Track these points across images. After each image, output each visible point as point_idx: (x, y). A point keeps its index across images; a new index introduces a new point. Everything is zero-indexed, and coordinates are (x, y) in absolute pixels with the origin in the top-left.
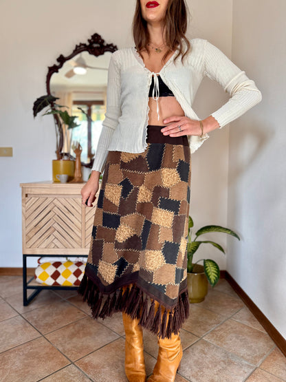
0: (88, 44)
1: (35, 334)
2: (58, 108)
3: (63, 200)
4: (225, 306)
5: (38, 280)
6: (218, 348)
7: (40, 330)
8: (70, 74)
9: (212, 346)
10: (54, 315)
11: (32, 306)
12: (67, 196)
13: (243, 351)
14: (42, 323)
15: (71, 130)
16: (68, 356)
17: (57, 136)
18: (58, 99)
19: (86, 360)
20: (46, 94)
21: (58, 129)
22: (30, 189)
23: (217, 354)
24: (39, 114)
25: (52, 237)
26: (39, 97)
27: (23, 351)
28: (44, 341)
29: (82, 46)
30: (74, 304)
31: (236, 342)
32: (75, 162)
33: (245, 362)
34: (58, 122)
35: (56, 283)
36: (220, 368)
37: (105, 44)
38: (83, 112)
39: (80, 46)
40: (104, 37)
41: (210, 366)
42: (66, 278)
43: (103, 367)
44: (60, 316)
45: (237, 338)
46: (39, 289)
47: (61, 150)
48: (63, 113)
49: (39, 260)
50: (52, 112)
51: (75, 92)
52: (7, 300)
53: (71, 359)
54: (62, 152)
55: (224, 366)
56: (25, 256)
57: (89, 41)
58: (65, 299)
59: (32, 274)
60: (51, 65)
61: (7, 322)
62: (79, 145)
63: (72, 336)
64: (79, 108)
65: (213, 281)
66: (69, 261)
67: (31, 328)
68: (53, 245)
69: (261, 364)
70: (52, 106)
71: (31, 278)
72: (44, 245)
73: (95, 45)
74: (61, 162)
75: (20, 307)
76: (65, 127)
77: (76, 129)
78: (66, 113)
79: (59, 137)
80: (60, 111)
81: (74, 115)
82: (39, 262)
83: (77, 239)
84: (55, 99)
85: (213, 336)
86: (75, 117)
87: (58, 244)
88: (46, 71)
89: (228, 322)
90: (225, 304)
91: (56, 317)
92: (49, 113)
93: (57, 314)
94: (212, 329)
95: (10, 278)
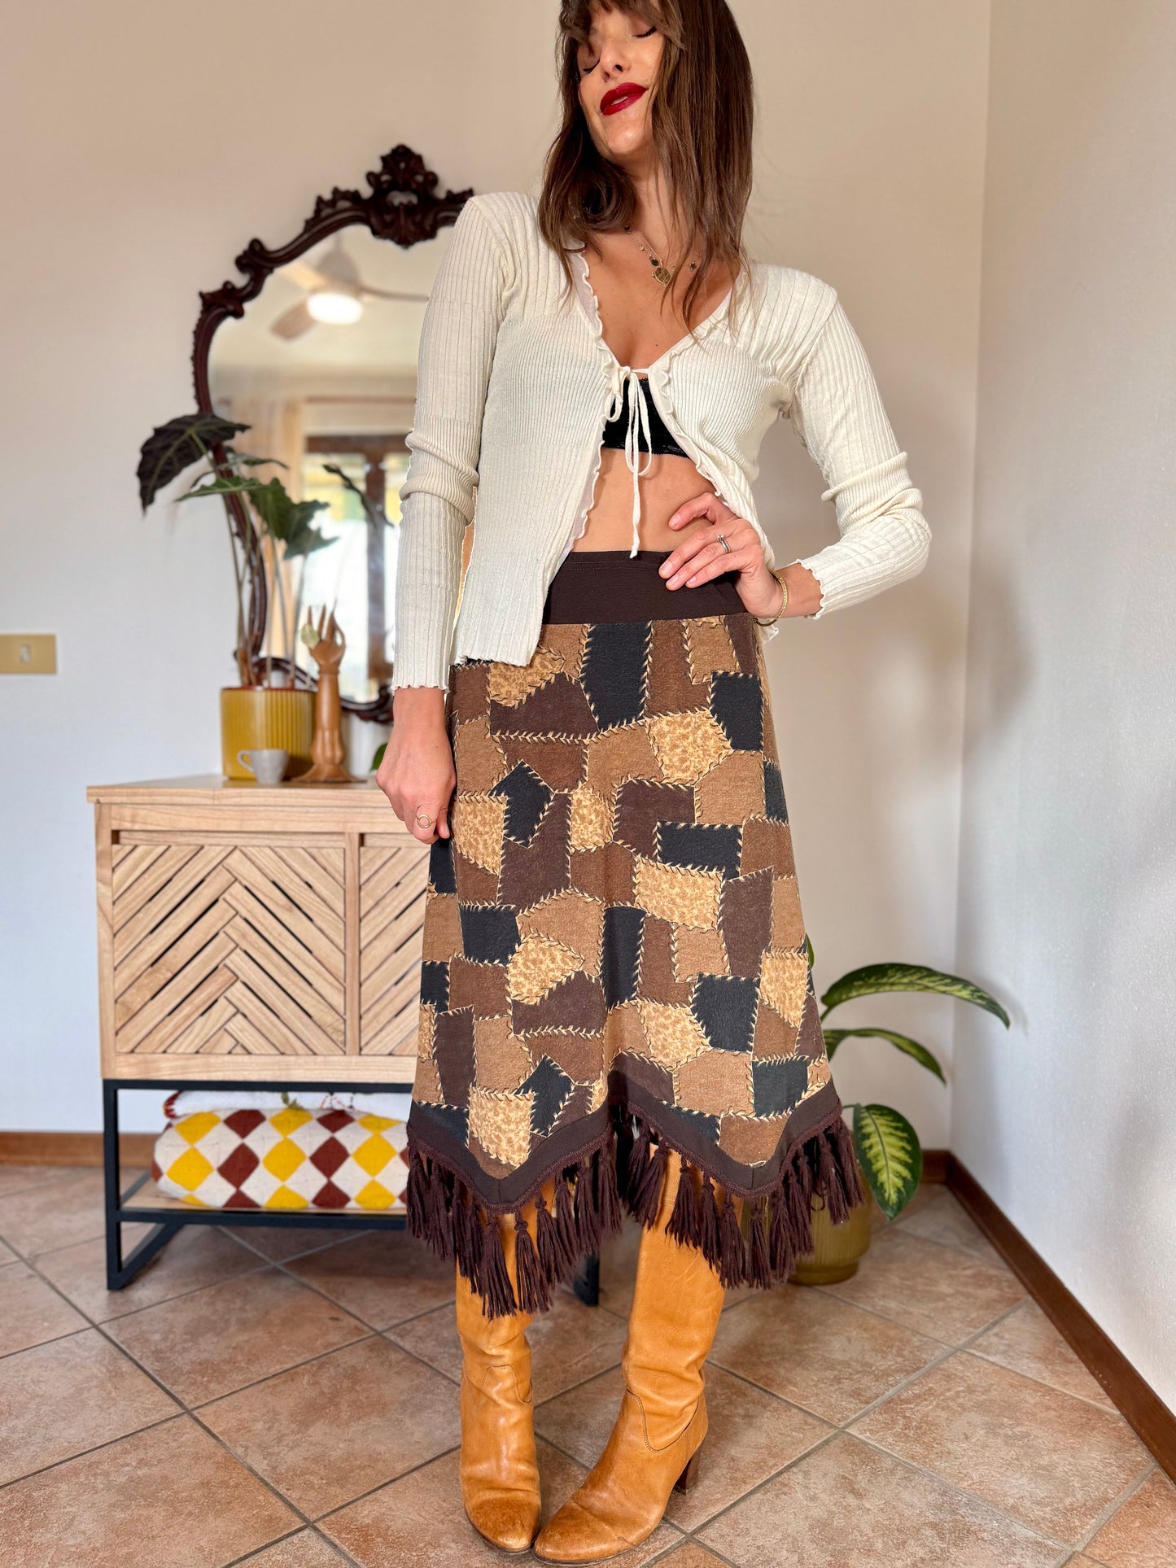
0: (366, 191)
1: (152, 1404)
2: (243, 471)
3: (266, 859)
4: (941, 1297)
5: (165, 1183)
6: (911, 1471)
7: (174, 1390)
8: (293, 325)
9: (888, 1463)
10: (232, 1330)
11: (145, 1292)
12: (283, 841)
13: (1018, 1486)
14: (184, 1361)
15: (297, 560)
16: (293, 1496)
17: (240, 585)
18: (243, 428)
19: (366, 1513)
20: (192, 408)
21: (242, 556)
22: (127, 812)
23: (906, 1496)
24: (164, 495)
25: (222, 1010)
26: (162, 421)
27: (107, 1474)
28: (191, 1432)
29: (343, 204)
30: (315, 1285)
31: (985, 1446)
32: (314, 697)
33: (1022, 1532)
34: (243, 531)
35: (239, 1198)
36: (921, 1553)
37: (441, 193)
38: (349, 484)
39: (332, 203)
40: (434, 162)
41: (879, 1545)
42: (283, 1178)
43: (435, 1544)
44: (259, 1333)
45: (992, 1430)
46: (172, 1221)
47: (257, 648)
48: (264, 488)
49: (171, 1101)
50: (217, 484)
51: (312, 400)
52: (39, 1266)
53: (303, 1507)
54: (263, 654)
55: (939, 1545)
56: (111, 1089)
57: (372, 178)
58: (278, 1265)
59: (140, 1160)
60: (214, 285)
61: (41, 1353)
62: (334, 628)
63: (311, 1412)
64: (329, 469)
65: (892, 1196)
66: (294, 1107)
67: (141, 1381)
68: (228, 1043)
69: (1094, 1540)
70: (220, 457)
71: (139, 1175)
72: (187, 1044)
73: (398, 198)
74: (259, 696)
75: (94, 1295)
76: (274, 548)
77: (318, 556)
78: (277, 487)
79: (247, 589)
80: (252, 481)
81: (309, 497)
82: (169, 1113)
83: (328, 1018)
84: (230, 430)
85: (894, 1422)
86: (315, 505)
87: (249, 1038)
88: (193, 311)
89: (953, 1365)
90: (944, 1288)
91: (240, 1338)
92: (205, 491)
93: (244, 1324)
94: (891, 1392)
95: (52, 1172)
